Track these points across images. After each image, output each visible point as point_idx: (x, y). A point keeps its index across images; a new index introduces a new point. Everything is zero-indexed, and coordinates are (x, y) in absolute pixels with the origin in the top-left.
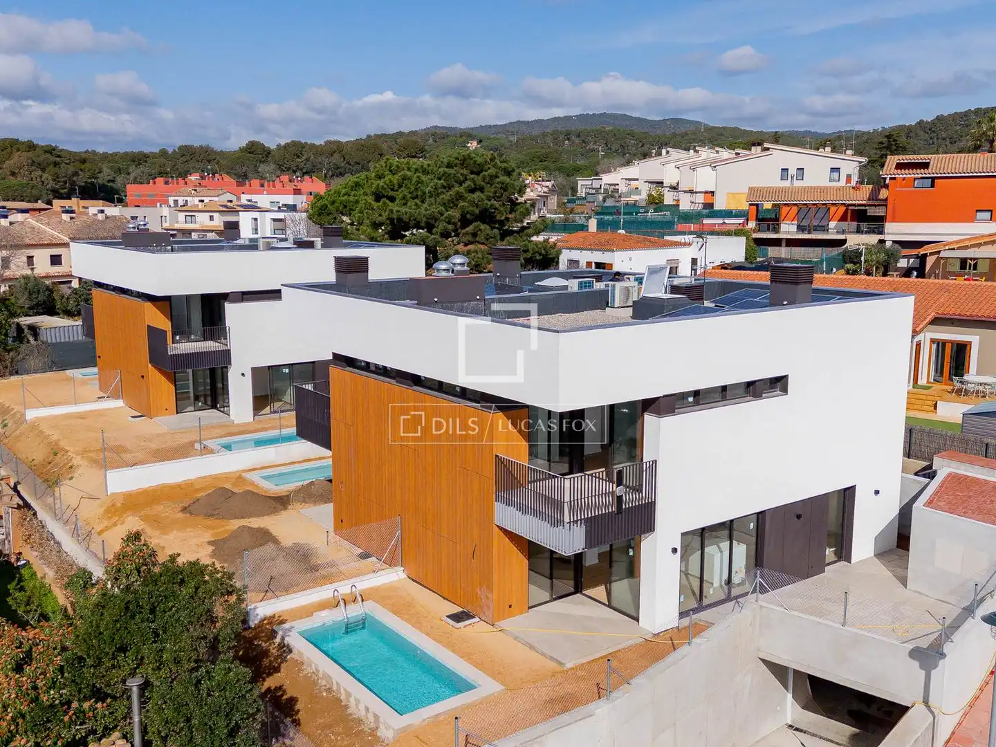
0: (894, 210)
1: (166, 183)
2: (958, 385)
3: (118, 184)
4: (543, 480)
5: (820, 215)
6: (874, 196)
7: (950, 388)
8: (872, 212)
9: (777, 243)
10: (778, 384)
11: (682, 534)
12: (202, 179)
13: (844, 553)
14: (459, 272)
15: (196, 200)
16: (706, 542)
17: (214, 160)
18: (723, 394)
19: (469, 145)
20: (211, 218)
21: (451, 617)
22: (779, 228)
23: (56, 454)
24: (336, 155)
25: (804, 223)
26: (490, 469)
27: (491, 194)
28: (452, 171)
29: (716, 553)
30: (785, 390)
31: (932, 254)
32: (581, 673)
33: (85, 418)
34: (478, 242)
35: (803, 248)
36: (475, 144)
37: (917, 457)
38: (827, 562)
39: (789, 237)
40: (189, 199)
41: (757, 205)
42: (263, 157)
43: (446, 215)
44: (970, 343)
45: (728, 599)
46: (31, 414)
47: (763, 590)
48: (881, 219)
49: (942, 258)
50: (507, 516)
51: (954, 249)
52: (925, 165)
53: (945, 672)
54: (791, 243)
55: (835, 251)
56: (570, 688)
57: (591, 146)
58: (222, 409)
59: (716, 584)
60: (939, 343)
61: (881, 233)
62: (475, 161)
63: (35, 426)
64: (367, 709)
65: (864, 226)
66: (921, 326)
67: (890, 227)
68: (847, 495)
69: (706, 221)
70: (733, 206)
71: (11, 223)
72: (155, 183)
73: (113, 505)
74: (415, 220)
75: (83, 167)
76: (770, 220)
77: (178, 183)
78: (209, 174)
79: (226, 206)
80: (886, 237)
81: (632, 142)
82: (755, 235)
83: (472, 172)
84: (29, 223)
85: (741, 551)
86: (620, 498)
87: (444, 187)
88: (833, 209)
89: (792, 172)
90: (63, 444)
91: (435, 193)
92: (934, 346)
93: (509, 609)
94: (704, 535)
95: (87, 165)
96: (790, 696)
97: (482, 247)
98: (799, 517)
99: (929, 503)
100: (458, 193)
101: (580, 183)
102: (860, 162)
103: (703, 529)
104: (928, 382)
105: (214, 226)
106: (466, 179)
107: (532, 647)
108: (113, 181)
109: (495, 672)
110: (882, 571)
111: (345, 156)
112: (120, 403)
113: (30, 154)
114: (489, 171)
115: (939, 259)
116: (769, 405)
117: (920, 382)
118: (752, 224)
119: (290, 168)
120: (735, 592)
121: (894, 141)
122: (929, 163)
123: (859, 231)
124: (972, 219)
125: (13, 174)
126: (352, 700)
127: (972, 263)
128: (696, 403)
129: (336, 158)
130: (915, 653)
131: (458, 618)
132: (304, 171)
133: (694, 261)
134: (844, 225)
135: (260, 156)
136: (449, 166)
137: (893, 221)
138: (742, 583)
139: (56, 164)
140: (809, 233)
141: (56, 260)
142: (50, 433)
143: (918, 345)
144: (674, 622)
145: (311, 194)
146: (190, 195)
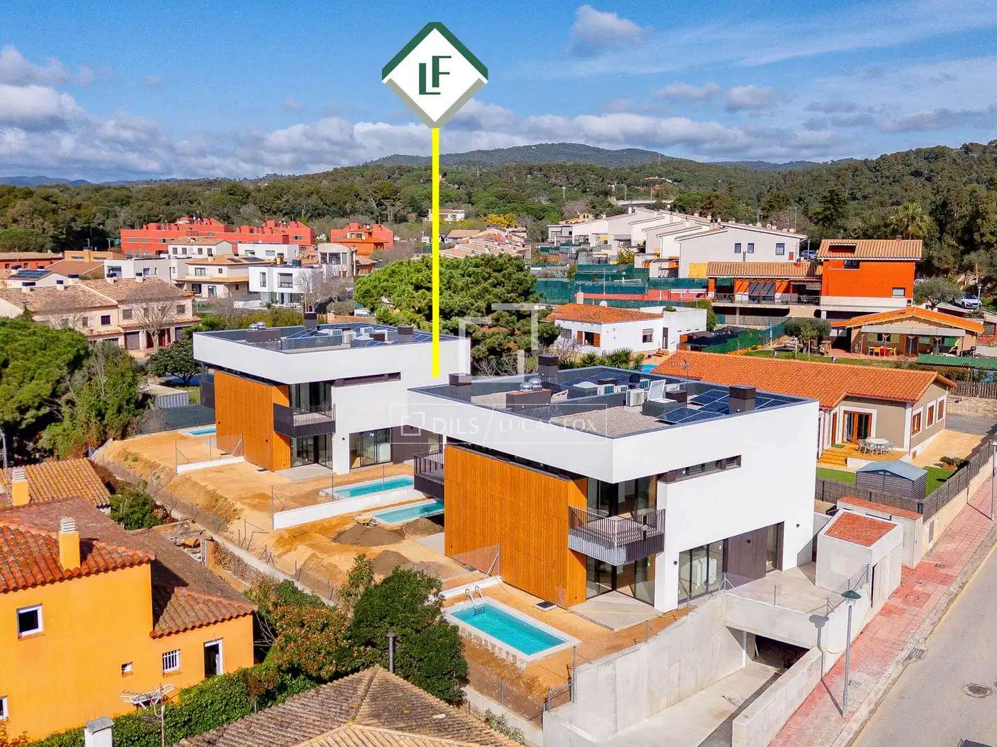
0: (827, 286)
1: (159, 228)
2: (862, 445)
3: (108, 227)
4: (595, 521)
5: (768, 287)
6: (811, 273)
7: (857, 447)
8: (810, 287)
9: (731, 311)
10: (735, 461)
11: (680, 553)
12: (191, 223)
13: (777, 564)
14: (536, 389)
15: (195, 248)
16: (693, 558)
17: (195, 200)
18: (703, 468)
20: (220, 271)
21: (540, 605)
22: (734, 298)
23: (217, 501)
24: (314, 197)
25: (756, 294)
26: (566, 516)
27: (510, 289)
28: (479, 270)
29: (700, 564)
30: (739, 464)
31: (855, 328)
32: (624, 634)
33: (222, 472)
34: (500, 326)
35: (753, 317)
37: (827, 501)
38: (767, 570)
39: (742, 306)
40: (188, 247)
41: (715, 279)
42: (243, 199)
43: (476, 305)
44: (871, 414)
45: (707, 592)
46: (181, 469)
47: (728, 587)
48: (817, 293)
49: (863, 333)
50: (577, 543)
51: (872, 324)
52: (851, 249)
53: (828, 627)
54: (745, 311)
55: (779, 320)
56: (619, 642)
57: (553, 180)
58: (324, 463)
59: (698, 584)
60: (851, 414)
61: (818, 304)
62: (497, 262)
63: (186, 479)
64: (508, 653)
65: (804, 298)
66: (836, 403)
67: (824, 299)
68: (779, 527)
69: (674, 291)
70: (695, 275)
71: (66, 288)
72: (147, 228)
73: (281, 537)
74: (450, 307)
75: (79, 212)
76: (725, 289)
77: (170, 229)
78: (197, 219)
79: (233, 260)
80: (821, 308)
81: (592, 176)
82: (714, 304)
83: (495, 271)
84: (79, 286)
85: (714, 563)
86: (645, 532)
87: (473, 283)
88: (778, 284)
89: (744, 248)
90: (219, 492)
91: (466, 287)
92: (846, 416)
93: (574, 600)
94: (691, 553)
95: (82, 211)
96: (744, 652)
97: (504, 329)
98: (749, 542)
99: (828, 533)
100: (484, 288)
101: (550, 230)
102: (801, 239)
103: (691, 550)
104: (843, 442)
105: (223, 279)
106: (490, 276)
107: (592, 621)
108: (103, 224)
109: (576, 634)
110: (801, 575)
111: (322, 197)
112: (241, 459)
113: (29, 202)
114: (508, 270)
115: (860, 333)
116: (731, 473)
117: (836, 443)
118: (711, 295)
119: (270, 210)
120: (711, 589)
121: (837, 195)
122: (855, 247)
123: (800, 302)
124: (889, 295)
125: (15, 221)
126: (497, 649)
127: (886, 337)
128: (687, 474)
129: (314, 200)
130: (814, 619)
131: (545, 605)
132: (284, 212)
133: (665, 330)
134: (788, 296)
135: (241, 198)
136: (477, 266)
137: (827, 294)
138: (715, 583)
139: (54, 211)
140: (759, 303)
141: (106, 320)
142: (203, 484)
143: (835, 415)
144: (675, 606)
145: (296, 238)
146: (189, 243)
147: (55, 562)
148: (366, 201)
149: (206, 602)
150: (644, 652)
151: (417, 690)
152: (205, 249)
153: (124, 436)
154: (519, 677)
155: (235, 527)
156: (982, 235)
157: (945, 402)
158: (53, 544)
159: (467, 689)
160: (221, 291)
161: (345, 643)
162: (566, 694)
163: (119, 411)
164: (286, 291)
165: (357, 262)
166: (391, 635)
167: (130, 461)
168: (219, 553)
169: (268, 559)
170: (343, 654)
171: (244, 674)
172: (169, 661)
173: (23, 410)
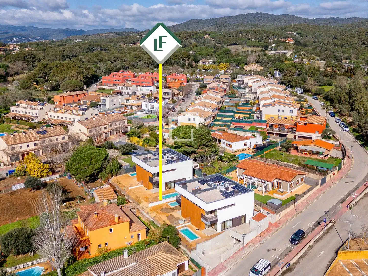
0: (298, 129)
1: (114, 76)
8: (294, 129)
11: (222, 222)
12: (123, 73)
13: (245, 222)
15: (125, 88)
16: (225, 222)
18: (227, 206)
19: (205, 36)
20: (134, 102)
22: (274, 130)
23: (138, 198)
25: (280, 129)
26: (201, 215)
30: (235, 205)
31: (299, 146)
32: (210, 237)
33: (138, 189)
36: (207, 36)
38: (242, 223)
39: (275, 132)
44: (281, 183)
46: (130, 188)
50: (202, 220)
54: (276, 134)
55: (284, 138)
56: (208, 238)
59: (226, 227)
61: (296, 133)
63: (131, 191)
64: (188, 240)
66: (273, 180)
68: (244, 215)
72: (110, 76)
73: (150, 209)
79: (137, 98)
80: (296, 135)
82: (267, 131)
86: (214, 219)
88: (286, 126)
89: (281, 111)
90: (138, 195)
93: (202, 229)
98: (237, 219)
99: (253, 218)
101: (238, 76)
102: (297, 109)
104: (276, 188)
107: (205, 234)
109: (200, 236)
112: (142, 185)
117: (274, 188)
118: (268, 128)
120: (229, 227)
122: (307, 117)
123: (290, 132)
124: (314, 133)
128: (224, 208)
131: (197, 230)
133: (250, 143)
134: (288, 130)
140: (280, 132)
141: (105, 128)
142: (135, 193)
143: (273, 183)
144: (221, 231)
145: (156, 78)
146: (123, 86)
147: (114, 221)
148: (179, 59)
149: (138, 226)
150: (210, 241)
151: (172, 246)
152: (128, 88)
153: (116, 175)
154: (189, 244)
155: (142, 205)
156: (355, 107)
157: (304, 178)
158: (114, 217)
159: (181, 246)
160: (134, 108)
161: (161, 237)
162: (195, 248)
163: (115, 170)
164: (153, 110)
165: (174, 93)
166: (168, 237)
167: (118, 183)
168: (139, 211)
169: (148, 214)
170: (161, 239)
171: (145, 241)
172: (132, 237)
173: (95, 170)
